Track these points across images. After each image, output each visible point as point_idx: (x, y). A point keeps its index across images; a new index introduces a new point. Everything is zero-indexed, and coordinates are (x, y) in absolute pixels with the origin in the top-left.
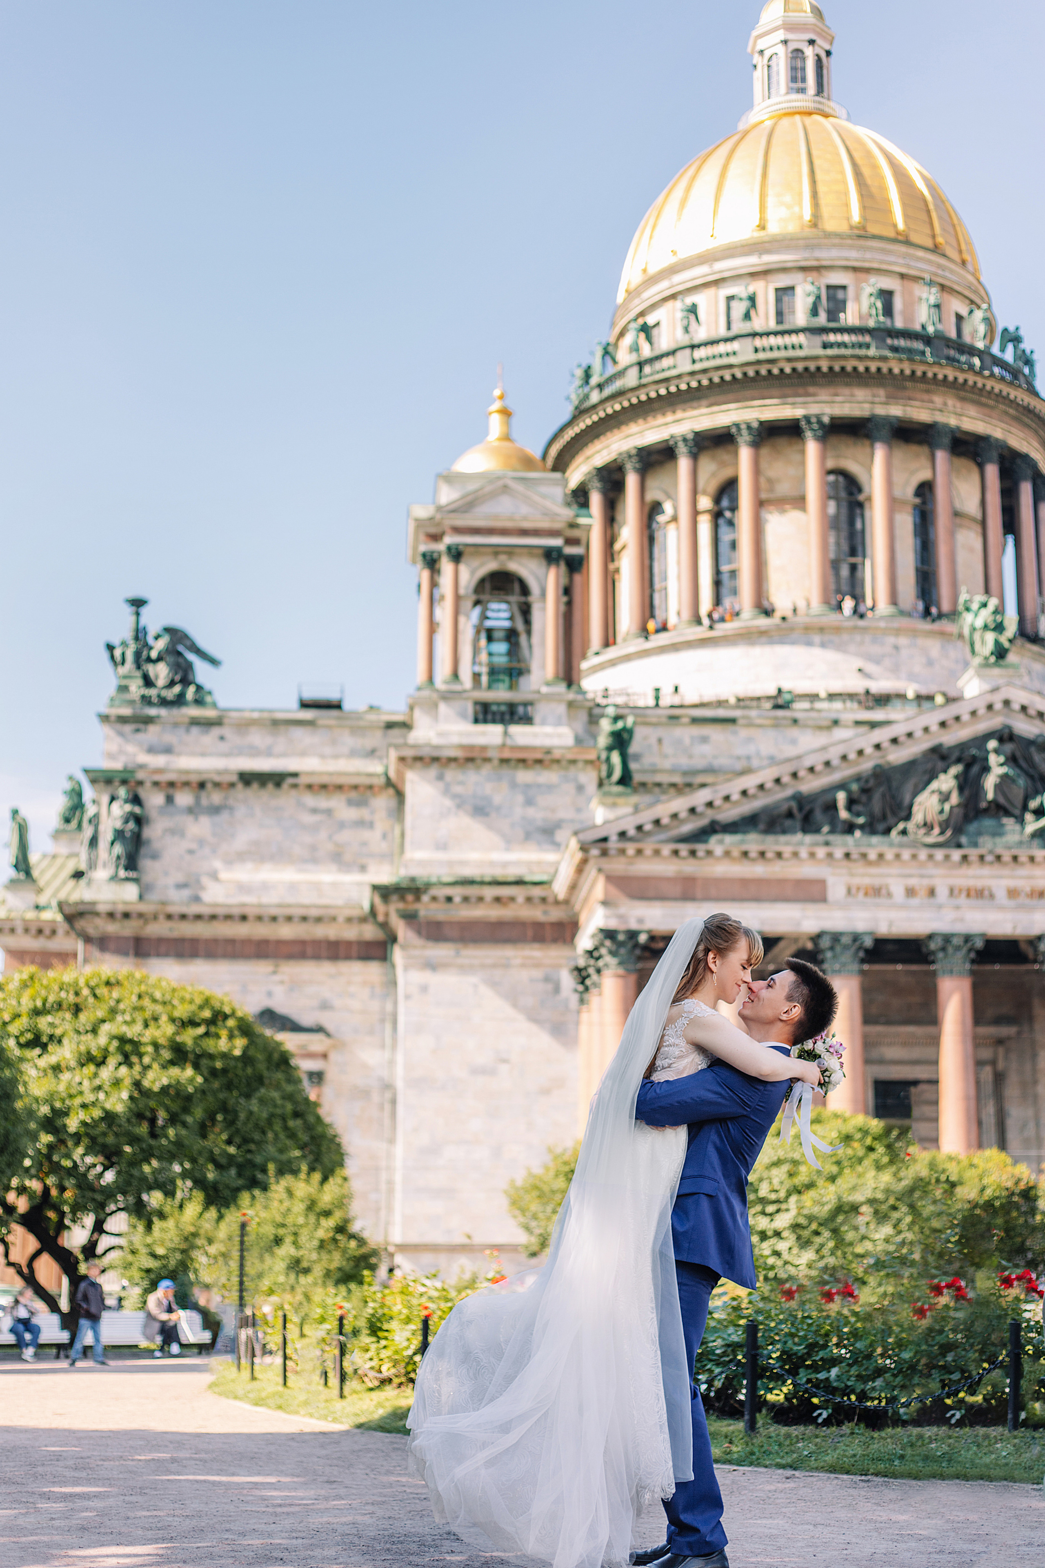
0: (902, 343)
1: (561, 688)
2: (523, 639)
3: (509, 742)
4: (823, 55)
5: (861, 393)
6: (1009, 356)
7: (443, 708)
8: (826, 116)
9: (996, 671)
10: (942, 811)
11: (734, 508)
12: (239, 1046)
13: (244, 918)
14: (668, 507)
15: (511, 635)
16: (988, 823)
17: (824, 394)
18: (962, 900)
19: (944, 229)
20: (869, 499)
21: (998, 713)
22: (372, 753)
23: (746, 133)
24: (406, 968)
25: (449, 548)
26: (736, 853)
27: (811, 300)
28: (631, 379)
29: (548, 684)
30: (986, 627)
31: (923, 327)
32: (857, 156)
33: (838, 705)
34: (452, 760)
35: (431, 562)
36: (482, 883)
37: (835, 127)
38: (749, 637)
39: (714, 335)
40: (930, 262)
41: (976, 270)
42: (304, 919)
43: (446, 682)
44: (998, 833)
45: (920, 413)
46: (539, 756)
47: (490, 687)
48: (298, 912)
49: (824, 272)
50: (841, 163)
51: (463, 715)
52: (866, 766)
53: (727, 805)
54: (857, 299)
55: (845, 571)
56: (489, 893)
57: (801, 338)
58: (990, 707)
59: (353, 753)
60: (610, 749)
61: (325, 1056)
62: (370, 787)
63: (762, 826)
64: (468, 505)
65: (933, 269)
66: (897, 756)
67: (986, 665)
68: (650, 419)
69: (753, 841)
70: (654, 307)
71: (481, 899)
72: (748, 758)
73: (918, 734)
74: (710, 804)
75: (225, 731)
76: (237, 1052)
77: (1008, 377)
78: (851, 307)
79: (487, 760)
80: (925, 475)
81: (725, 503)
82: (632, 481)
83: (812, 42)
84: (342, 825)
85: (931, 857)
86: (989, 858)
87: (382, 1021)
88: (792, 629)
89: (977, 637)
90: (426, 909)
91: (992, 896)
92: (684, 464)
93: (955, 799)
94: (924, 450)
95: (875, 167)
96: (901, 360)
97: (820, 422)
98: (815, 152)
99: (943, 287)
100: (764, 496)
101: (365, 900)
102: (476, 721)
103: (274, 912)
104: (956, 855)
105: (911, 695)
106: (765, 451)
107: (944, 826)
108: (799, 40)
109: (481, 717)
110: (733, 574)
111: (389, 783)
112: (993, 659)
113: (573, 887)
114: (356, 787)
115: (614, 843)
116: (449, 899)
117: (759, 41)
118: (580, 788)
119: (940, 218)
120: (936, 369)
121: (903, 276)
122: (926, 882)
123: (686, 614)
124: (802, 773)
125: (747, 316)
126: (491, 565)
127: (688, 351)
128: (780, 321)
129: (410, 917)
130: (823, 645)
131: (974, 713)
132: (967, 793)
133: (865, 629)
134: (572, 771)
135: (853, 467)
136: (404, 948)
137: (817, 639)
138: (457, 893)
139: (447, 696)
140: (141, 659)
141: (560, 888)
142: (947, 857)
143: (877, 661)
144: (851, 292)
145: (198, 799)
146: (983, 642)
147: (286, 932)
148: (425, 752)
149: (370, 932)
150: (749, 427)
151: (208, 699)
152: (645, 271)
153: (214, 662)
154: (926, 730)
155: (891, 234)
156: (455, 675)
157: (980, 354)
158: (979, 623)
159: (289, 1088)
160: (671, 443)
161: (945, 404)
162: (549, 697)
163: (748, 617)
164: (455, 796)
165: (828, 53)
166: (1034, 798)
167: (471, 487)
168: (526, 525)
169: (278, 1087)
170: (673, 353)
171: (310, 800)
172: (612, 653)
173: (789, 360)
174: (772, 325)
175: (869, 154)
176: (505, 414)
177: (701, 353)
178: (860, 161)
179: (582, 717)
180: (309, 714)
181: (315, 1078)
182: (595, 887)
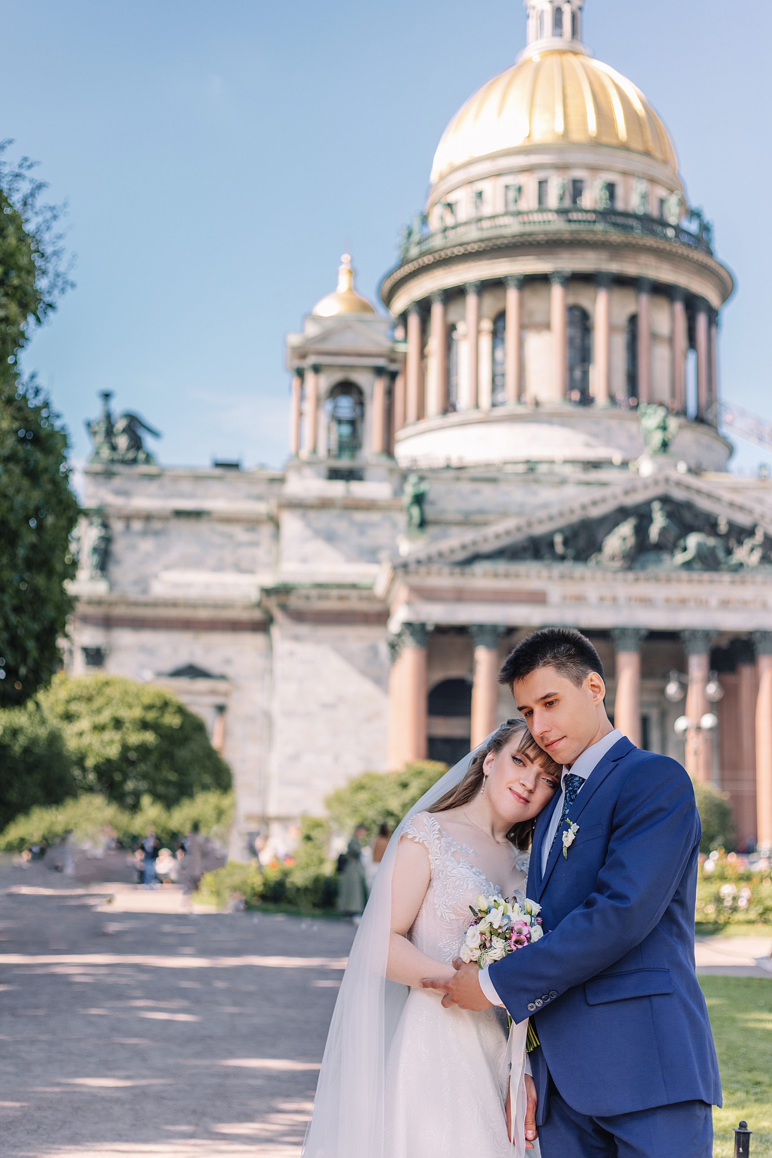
0: (620, 220)
1: (383, 459)
2: (360, 425)
3: (350, 494)
4: (576, 10)
5: (591, 255)
6: (693, 227)
7: (306, 471)
8: (576, 54)
9: (661, 458)
10: (623, 549)
11: (505, 329)
12: (177, 721)
13: (176, 604)
14: (461, 327)
15: (352, 423)
16: (651, 556)
17: (566, 255)
18: (635, 605)
19: (653, 138)
20: (595, 326)
21: (661, 485)
22: (259, 498)
23: (522, 65)
24: (280, 640)
25: (312, 365)
26: (490, 573)
27: (559, 190)
28: (437, 242)
29: (375, 456)
30: (656, 429)
31: (636, 209)
32: (596, 86)
33: (568, 469)
34: (311, 506)
35: (300, 373)
36: (330, 586)
37: (582, 65)
38: (513, 419)
39: (495, 212)
40: (642, 162)
41: (675, 164)
43: (309, 455)
44: (659, 561)
45: (631, 269)
46: (367, 503)
47: (338, 458)
49: (570, 169)
50: (582, 92)
51: (320, 475)
52: (575, 518)
53: (485, 543)
54: (590, 189)
55: (578, 374)
56: (335, 593)
57: (553, 216)
58: (656, 482)
59: (248, 498)
60: (412, 504)
61: (227, 695)
62: (258, 521)
63: (508, 556)
64: (324, 337)
65: (643, 166)
67: (655, 453)
70: (455, 189)
71: (329, 597)
72: (506, 504)
73: (609, 498)
74: (474, 542)
75: (164, 482)
76: (176, 724)
77: (693, 242)
78: (586, 194)
79: (334, 506)
80: (633, 309)
81: (500, 326)
82: (437, 310)
83: (568, 1)
84: (240, 545)
85: (615, 578)
86: (652, 578)
87: (264, 672)
89: (651, 433)
90: (294, 602)
91: (654, 603)
92: (471, 300)
94: (632, 292)
96: (618, 234)
97: (563, 275)
99: (652, 180)
100: (525, 322)
101: (255, 595)
102: (330, 479)
103: (196, 601)
104: (631, 576)
105: (616, 461)
106: (526, 293)
107: (624, 557)
111: (270, 518)
112: (660, 450)
113: (388, 591)
114: (249, 520)
115: (413, 567)
116: (309, 597)
118: (395, 525)
119: (651, 129)
120: (643, 240)
121: (623, 173)
122: (612, 593)
123: (471, 402)
124: (534, 522)
125: (517, 201)
126: (340, 377)
127: (475, 224)
128: (540, 204)
129: (284, 607)
130: (561, 426)
131: (645, 486)
132: (639, 536)
133: (588, 416)
134: (390, 514)
135: (585, 304)
136: (278, 627)
137: (557, 421)
138: (314, 593)
139: (310, 463)
140: (110, 432)
141: (380, 589)
142: (625, 578)
143: (596, 436)
144: (586, 184)
145: (146, 527)
146: (654, 439)
147: (203, 614)
148: (295, 500)
149: (257, 615)
150: (516, 278)
151: (153, 460)
152: (450, 161)
153: (157, 435)
154: (614, 495)
155: (616, 142)
156: (314, 450)
157: (673, 227)
158: (652, 425)
160: (463, 286)
161: (647, 263)
162: (376, 465)
163: (511, 407)
164: (314, 529)
165: (580, 9)
166: (680, 538)
167: (328, 325)
169: (196, 742)
170: (466, 224)
171: (220, 528)
172: (423, 425)
173: (543, 233)
174: (535, 205)
176: (352, 272)
177: (486, 224)
178: (597, 89)
179: (396, 479)
180: (219, 471)
181: (221, 709)
182: (401, 593)
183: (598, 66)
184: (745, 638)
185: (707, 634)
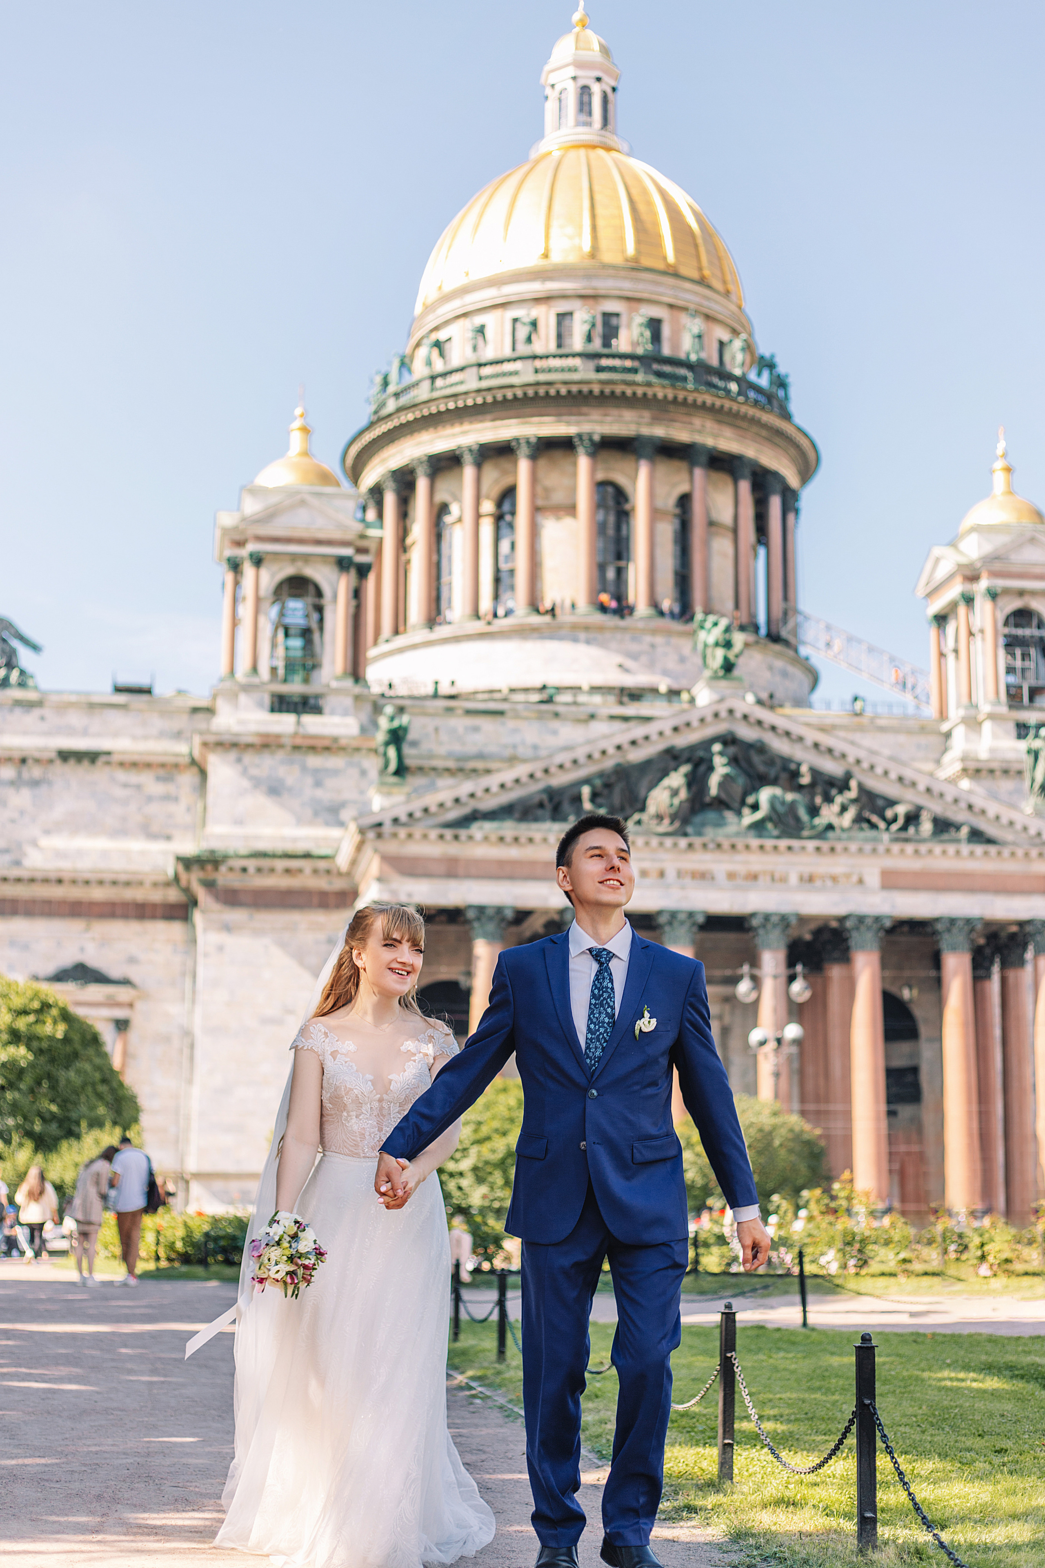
0: (667, 369)
1: (349, 683)
2: (316, 636)
3: (301, 730)
4: (609, 91)
5: (628, 415)
6: (764, 381)
7: (243, 698)
8: (608, 149)
9: (723, 684)
10: (672, 805)
11: (513, 513)
12: (60, 1031)
13: (60, 881)
14: (454, 508)
15: (306, 633)
16: (711, 815)
17: (595, 414)
18: (688, 881)
19: (710, 262)
20: (633, 509)
21: (724, 720)
22: (178, 735)
23: (537, 162)
24: (205, 930)
25: (251, 555)
26: (493, 837)
27: (586, 327)
28: (423, 393)
29: (338, 679)
30: (717, 644)
31: (688, 355)
32: (634, 192)
33: (597, 699)
34: (249, 746)
35: (235, 566)
36: (274, 856)
37: (617, 163)
38: (523, 632)
39: (499, 355)
40: (696, 293)
41: (740, 298)
42: (114, 883)
43: (247, 675)
44: (720, 823)
45: (681, 434)
46: (326, 743)
47: (285, 681)
48: (108, 877)
49: (602, 300)
50: (618, 199)
51: (260, 705)
52: (608, 764)
53: (487, 796)
54: (629, 326)
55: (611, 574)
56: (280, 864)
57: (577, 362)
58: (716, 715)
59: (162, 735)
60: (387, 744)
61: (131, 1005)
62: (176, 766)
63: (517, 815)
64: (269, 516)
65: (697, 299)
66: (636, 756)
67: (715, 677)
68: (439, 428)
69: (509, 828)
70: (447, 323)
71: (272, 870)
72: (515, 747)
73: (654, 737)
74: (472, 795)
75: (46, 712)
76: (60, 1035)
77: (762, 399)
78: (623, 334)
79: (281, 746)
80: (684, 488)
81: (506, 507)
82: (422, 485)
83: (599, 79)
84: (150, 799)
85: (661, 844)
86: (711, 846)
87: (183, 974)
88: (560, 627)
89: (709, 651)
90: (224, 878)
91: (713, 878)
92: (469, 472)
93: (683, 794)
94: (683, 465)
95: (650, 203)
96: (664, 387)
97: (591, 440)
98: (596, 188)
99: (708, 317)
100: (540, 503)
101: (170, 868)
102: (273, 710)
103: (88, 876)
104: (683, 842)
105: (663, 689)
106: (542, 463)
107: (673, 818)
108: (587, 77)
109: (277, 705)
110: (512, 572)
111: (193, 762)
112: (721, 673)
113: (354, 862)
114: (163, 765)
115: (387, 828)
116: (244, 870)
117: (552, 75)
118: (363, 773)
119: (708, 252)
120: (696, 395)
121: (671, 306)
122: (657, 866)
123: (468, 609)
124: (553, 770)
125: (529, 340)
126: (289, 570)
127: (474, 370)
128: (559, 346)
129: (209, 885)
130: (588, 642)
131: (702, 720)
132: (694, 788)
133: (625, 629)
134: (357, 758)
135: (621, 479)
136: (203, 912)
137: (582, 635)
138: (251, 864)
139: (247, 688)
141: (342, 861)
142: (675, 845)
143: (634, 657)
144: (624, 320)
145: (19, 774)
146: (714, 657)
147: (98, 894)
148: (226, 738)
149: (174, 895)
150: (528, 442)
151: (30, 682)
152: (440, 288)
153: (35, 648)
154: (661, 734)
155: (661, 266)
156: (255, 669)
157: (737, 379)
158: (711, 640)
159: (97, 1061)
160: (457, 453)
161: (703, 426)
162: (338, 691)
163: (522, 614)
164: (252, 778)
165: (614, 89)
166: (751, 794)
167: (273, 500)
168: (322, 535)
169: (89, 1060)
170: (462, 369)
171: (122, 776)
172: (400, 641)
173: (565, 383)
174: (552, 347)
175: (645, 192)
176: (305, 430)
177: (487, 371)
178: (636, 197)
179: (367, 709)
180: (122, 698)
181: (122, 1025)
182: (372, 864)
183: (638, 166)
184: (834, 924)
185: (784, 920)
